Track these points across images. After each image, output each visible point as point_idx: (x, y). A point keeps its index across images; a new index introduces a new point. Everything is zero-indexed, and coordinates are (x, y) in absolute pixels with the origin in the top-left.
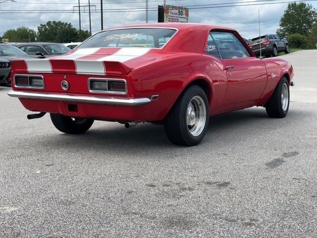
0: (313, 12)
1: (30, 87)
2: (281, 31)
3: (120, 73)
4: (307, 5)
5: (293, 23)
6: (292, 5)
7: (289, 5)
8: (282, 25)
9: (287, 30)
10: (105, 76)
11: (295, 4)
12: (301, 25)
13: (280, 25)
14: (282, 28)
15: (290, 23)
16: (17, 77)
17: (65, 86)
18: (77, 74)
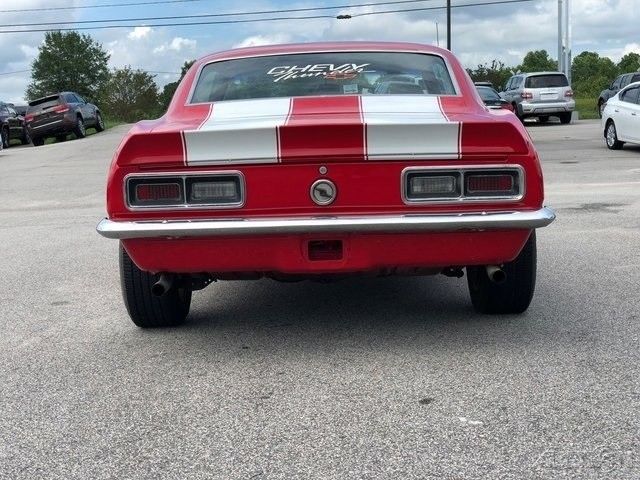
0: (96, 51)
1: (186, 206)
2: (37, 87)
3: (511, 150)
4: (82, 38)
5: (59, 72)
6: (54, 35)
7: (48, 37)
8: (37, 76)
9: (50, 87)
10: (459, 159)
11: (60, 34)
12: (74, 77)
13: (34, 77)
14: (38, 83)
15: (53, 72)
16: (134, 182)
17: (323, 193)
18: (368, 161)
